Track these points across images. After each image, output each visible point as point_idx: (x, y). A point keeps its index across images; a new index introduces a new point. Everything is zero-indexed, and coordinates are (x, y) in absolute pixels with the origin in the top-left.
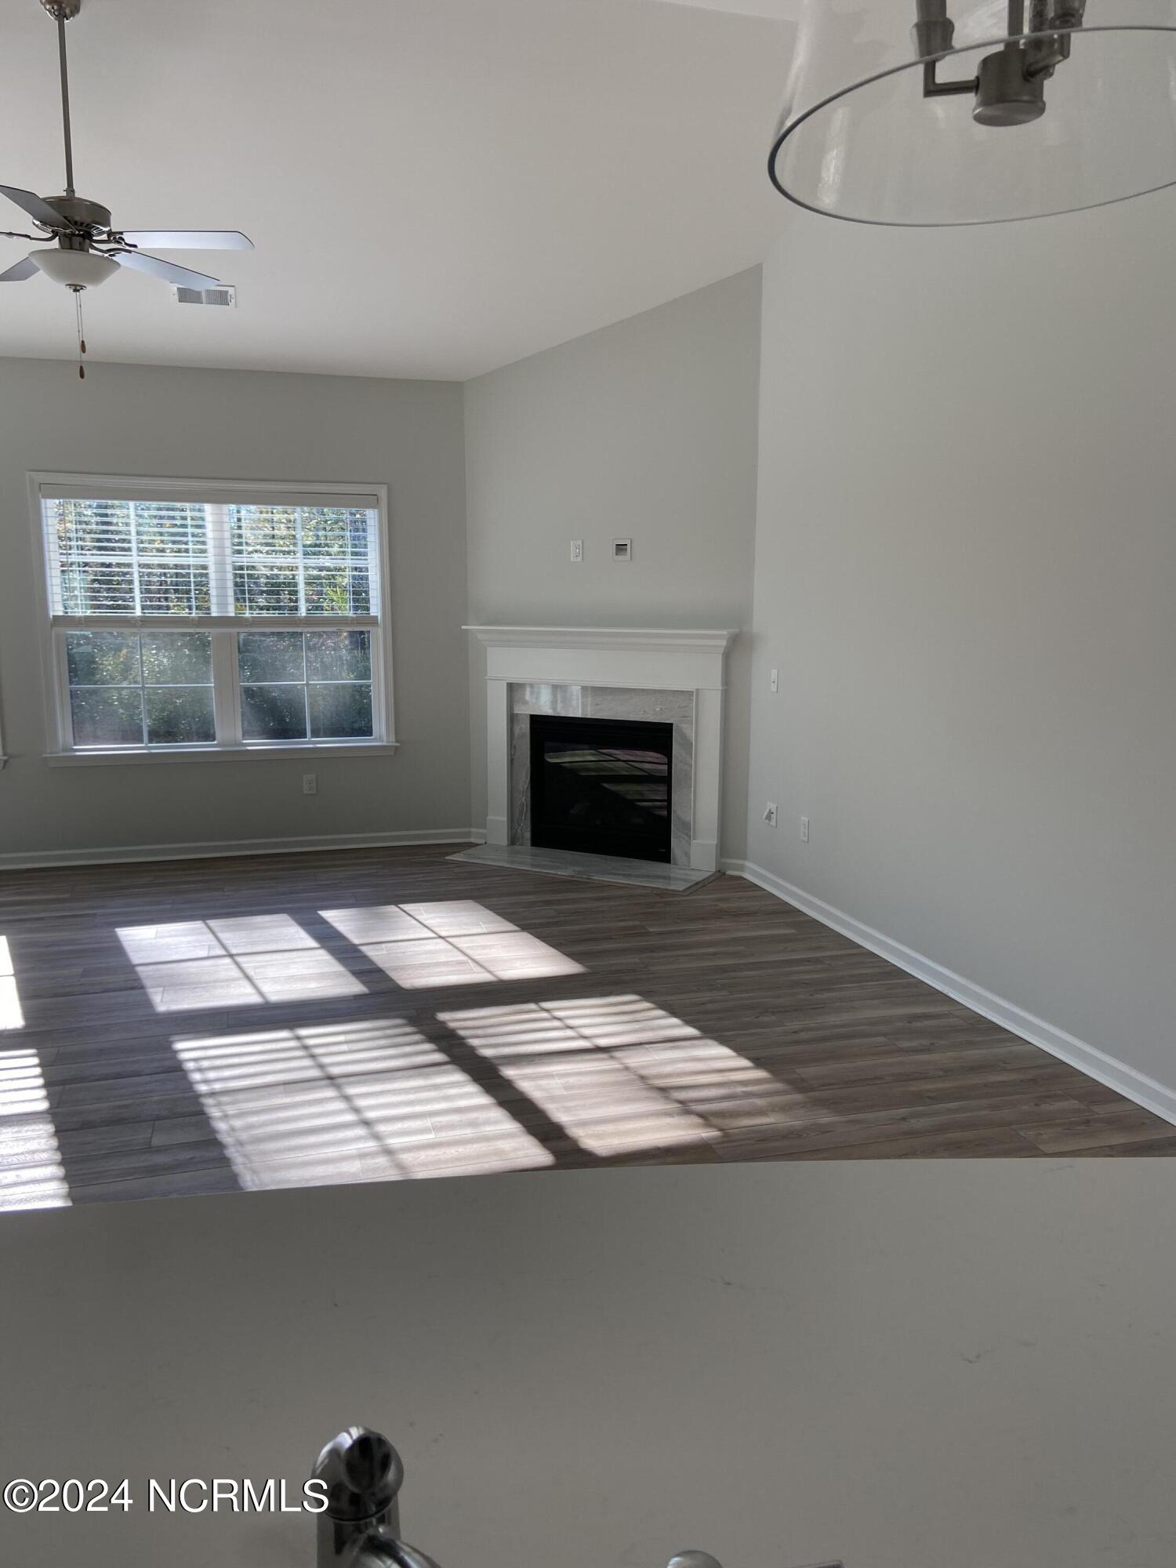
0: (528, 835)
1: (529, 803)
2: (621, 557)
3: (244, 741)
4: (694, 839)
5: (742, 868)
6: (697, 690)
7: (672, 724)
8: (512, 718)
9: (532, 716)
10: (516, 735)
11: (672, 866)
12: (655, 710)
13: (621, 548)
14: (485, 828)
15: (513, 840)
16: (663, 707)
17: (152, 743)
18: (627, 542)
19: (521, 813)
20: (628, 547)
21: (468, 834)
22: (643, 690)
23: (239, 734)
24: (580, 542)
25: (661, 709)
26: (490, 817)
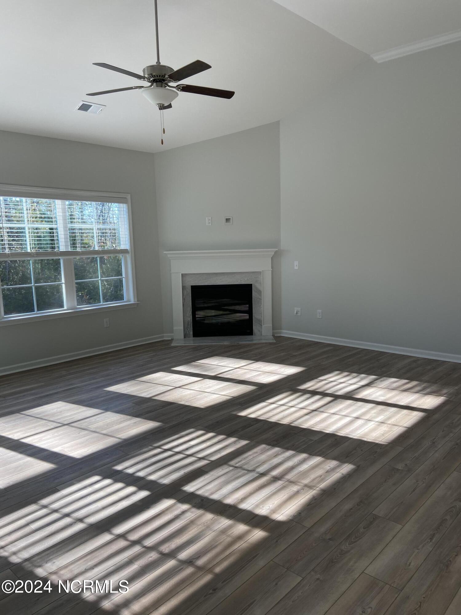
0: (192, 333)
1: (192, 321)
2: (228, 224)
3: (78, 307)
4: (263, 325)
5: (280, 333)
6: (263, 271)
7: (252, 284)
8: (184, 288)
9: (192, 286)
10: (185, 295)
11: (253, 336)
12: (245, 280)
13: (228, 220)
14: (173, 333)
15: (185, 336)
16: (248, 278)
17: (39, 311)
18: (231, 218)
19: (188, 325)
20: (231, 220)
21: (163, 337)
22: (240, 273)
23: (76, 303)
24: (210, 218)
25: (247, 279)
26: (174, 328)
